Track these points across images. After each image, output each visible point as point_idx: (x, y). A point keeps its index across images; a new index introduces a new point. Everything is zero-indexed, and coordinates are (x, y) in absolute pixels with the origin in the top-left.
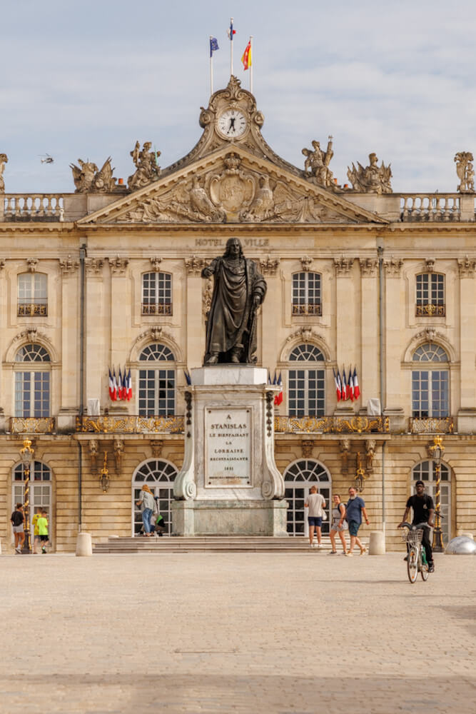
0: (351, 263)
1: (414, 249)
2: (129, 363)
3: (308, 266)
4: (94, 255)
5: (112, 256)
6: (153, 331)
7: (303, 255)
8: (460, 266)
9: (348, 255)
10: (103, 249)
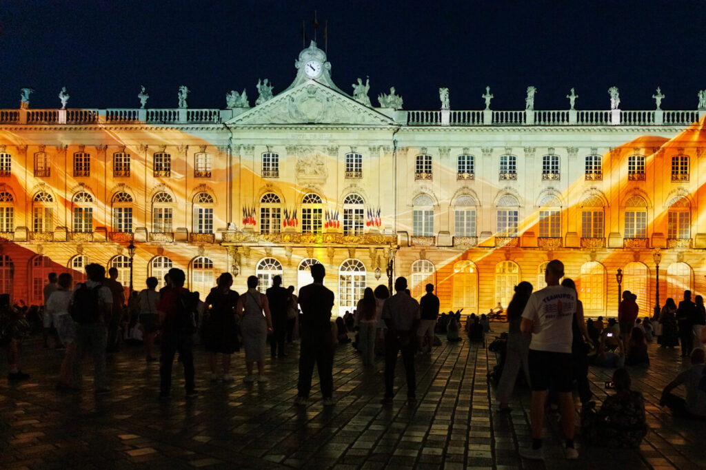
0: (379, 148)
1: (414, 141)
2: (254, 204)
3: (354, 150)
4: (235, 143)
5: (246, 143)
6: (268, 186)
7: (352, 143)
8: (440, 150)
9: (377, 144)
10: (240, 139)
